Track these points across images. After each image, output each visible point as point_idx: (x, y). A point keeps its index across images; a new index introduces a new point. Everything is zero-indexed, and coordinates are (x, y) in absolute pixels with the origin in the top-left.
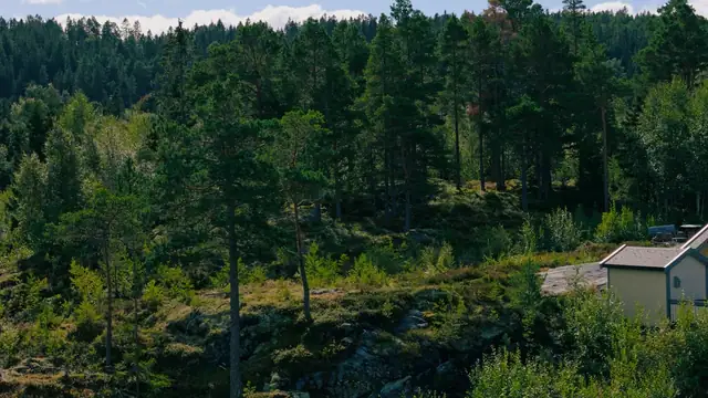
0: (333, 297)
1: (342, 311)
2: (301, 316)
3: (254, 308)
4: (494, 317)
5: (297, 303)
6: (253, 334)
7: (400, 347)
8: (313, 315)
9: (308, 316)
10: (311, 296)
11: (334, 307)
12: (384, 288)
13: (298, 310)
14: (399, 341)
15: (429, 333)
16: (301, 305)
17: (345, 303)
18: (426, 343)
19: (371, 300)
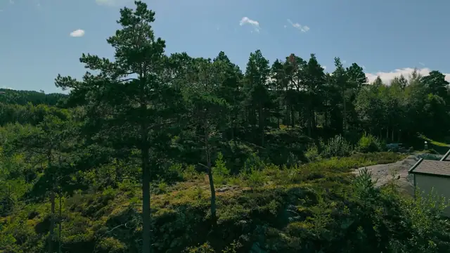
0: (232, 195)
1: (239, 208)
2: (209, 213)
3: (174, 207)
4: (346, 210)
5: (206, 200)
6: (171, 230)
7: (286, 242)
8: (218, 212)
9: (214, 213)
10: (217, 194)
11: (233, 204)
12: (265, 186)
13: (206, 208)
14: (283, 235)
15: (304, 226)
16: (209, 203)
17: (242, 201)
18: (303, 235)
19: (260, 198)
